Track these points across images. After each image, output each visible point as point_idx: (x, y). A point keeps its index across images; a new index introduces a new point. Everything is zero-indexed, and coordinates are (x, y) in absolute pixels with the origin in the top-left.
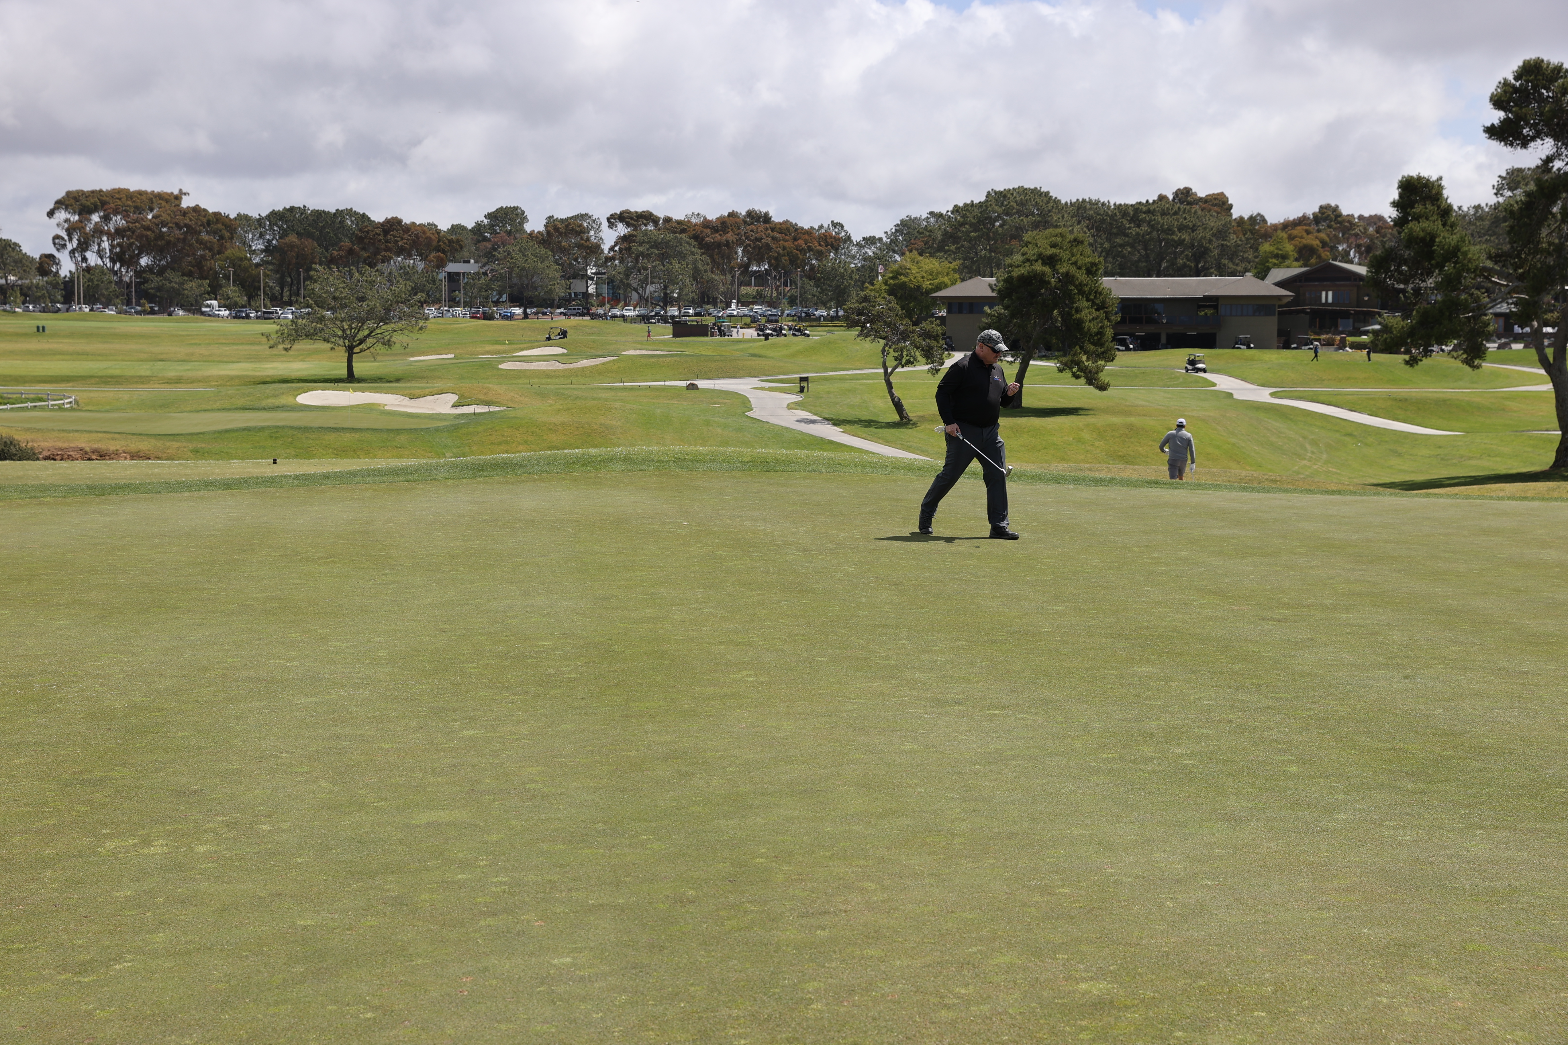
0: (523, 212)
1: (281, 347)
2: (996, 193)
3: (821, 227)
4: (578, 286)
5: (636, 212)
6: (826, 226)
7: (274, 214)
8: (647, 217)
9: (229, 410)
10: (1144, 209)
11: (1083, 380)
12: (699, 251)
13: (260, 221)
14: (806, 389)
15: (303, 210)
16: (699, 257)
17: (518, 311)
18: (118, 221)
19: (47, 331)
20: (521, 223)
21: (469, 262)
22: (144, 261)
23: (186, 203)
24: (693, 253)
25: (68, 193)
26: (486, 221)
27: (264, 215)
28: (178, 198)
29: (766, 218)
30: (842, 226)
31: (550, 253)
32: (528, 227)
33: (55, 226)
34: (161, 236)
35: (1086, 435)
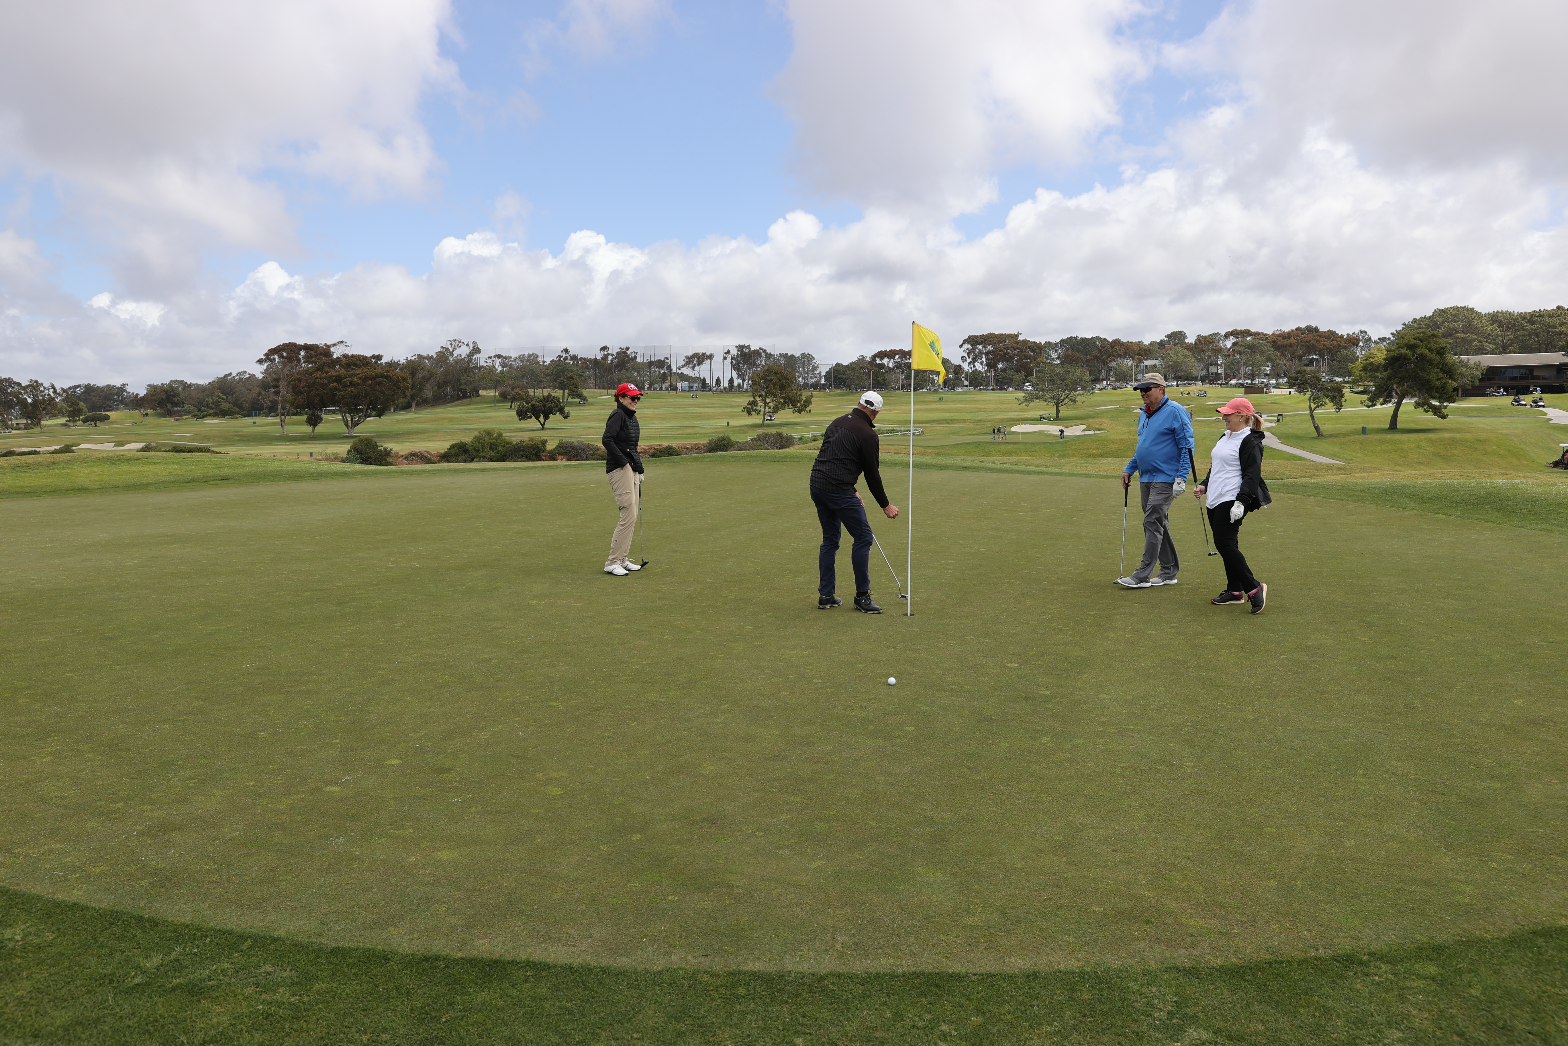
0: (1185, 333)
1: (1024, 404)
2: (1439, 310)
3: (1354, 333)
4: (1213, 370)
5: (1241, 330)
6: (1356, 333)
7: (1062, 341)
8: (1247, 333)
9: (978, 434)
10: (1537, 314)
11: (1431, 413)
12: (1273, 349)
13: (1056, 344)
14: (1281, 421)
15: (1076, 338)
16: (1271, 351)
17: (1175, 383)
18: (990, 348)
19: (944, 400)
20: (1184, 339)
21: (1158, 359)
22: (1000, 366)
23: (1021, 338)
24: (1269, 350)
25: (970, 337)
26: (1165, 339)
27: (1058, 341)
28: (1017, 336)
29: (1316, 330)
30: (1366, 333)
31: (1191, 353)
32: (1187, 341)
33: (962, 352)
34: (1008, 354)
35: (1423, 444)
